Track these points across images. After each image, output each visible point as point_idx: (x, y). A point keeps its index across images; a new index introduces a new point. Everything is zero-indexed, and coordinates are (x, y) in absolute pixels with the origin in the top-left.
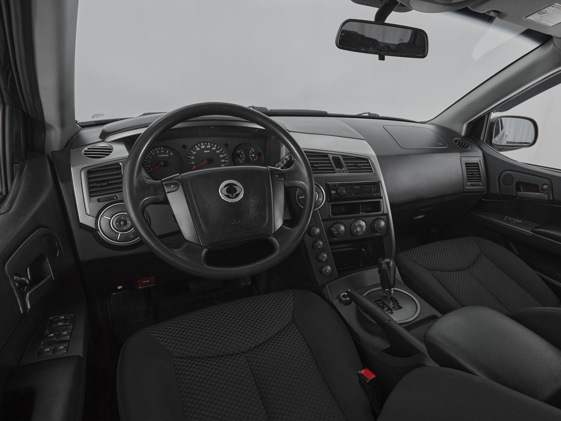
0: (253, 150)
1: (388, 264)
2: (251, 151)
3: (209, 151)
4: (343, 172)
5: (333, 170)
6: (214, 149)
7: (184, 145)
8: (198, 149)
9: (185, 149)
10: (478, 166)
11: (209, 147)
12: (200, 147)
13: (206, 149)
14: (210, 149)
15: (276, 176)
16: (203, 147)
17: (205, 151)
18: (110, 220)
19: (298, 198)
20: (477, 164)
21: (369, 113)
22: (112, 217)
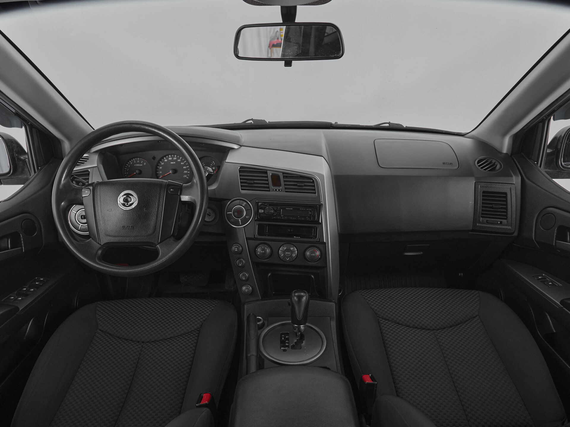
0: (213, 163)
1: (300, 298)
2: (212, 164)
3: (175, 163)
4: (279, 190)
5: (268, 187)
6: (179, 160)
7: (154, 156)
8: (166, 160)
9: (154, 160)
10: (506, 197)
11: (175, 159)
12: (167, 159)
13: (173, 161)
14: (176, 161)
15: (171, 190)
16: (170, 159)
17: (171, 163)
18: (76, 214)
19: (226, 213)
20: (506, 194)
21: (389, 123)
22: (77, 212)
